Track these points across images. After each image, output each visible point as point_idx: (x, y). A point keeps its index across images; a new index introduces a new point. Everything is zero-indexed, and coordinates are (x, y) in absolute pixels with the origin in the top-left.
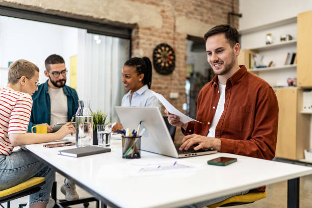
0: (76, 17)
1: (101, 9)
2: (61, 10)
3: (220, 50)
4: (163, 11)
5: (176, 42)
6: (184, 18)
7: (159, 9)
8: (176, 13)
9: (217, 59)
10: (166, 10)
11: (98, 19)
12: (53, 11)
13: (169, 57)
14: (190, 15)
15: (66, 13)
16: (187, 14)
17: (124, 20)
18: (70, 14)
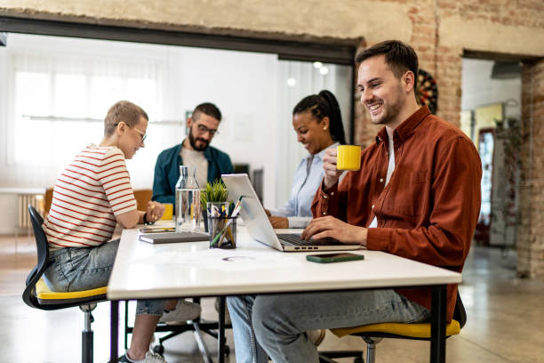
0: (257, 36)
1: (299, 20)
2: (233, 26)
3: (374, 83)
4: (414, 11)
5: (439, 64)
6: (456, 18)
7: (406, 8)
8: (440, 12)
9: (371, 97)
10: (418, 8)
11: (293, 36)
12: (222, 29)
13: (424, 93)
14: (471, 13)
15: (242, 30)
16: (462, 12)
17: (340, 34)
18: (248, 31)
